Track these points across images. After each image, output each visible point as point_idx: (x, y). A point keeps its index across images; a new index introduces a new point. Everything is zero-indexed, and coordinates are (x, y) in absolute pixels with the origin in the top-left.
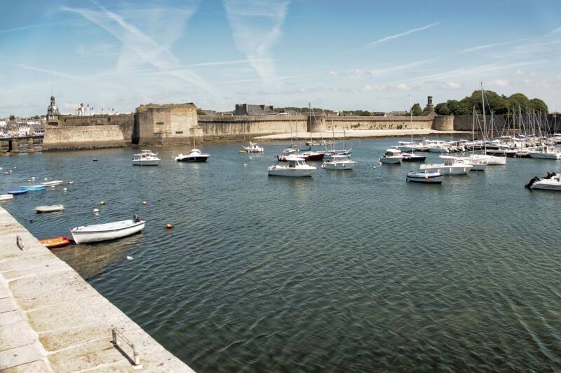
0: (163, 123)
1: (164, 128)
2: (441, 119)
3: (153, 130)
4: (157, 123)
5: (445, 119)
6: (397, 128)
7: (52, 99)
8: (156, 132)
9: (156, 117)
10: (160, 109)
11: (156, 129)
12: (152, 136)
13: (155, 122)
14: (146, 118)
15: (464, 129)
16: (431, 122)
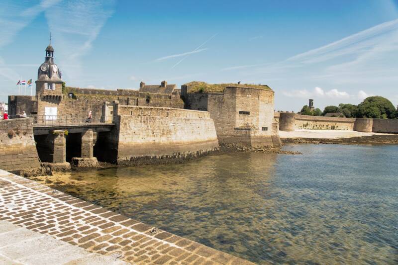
0: (248, 113)
1: (250, 120)
2: (365, 122)
3: (234, 123)
4: (241, 113)
5: (368, 122)
6: (332, 129)
7: (49, 51)
8: (238, 126)
9: (241, 102)
10: (247, 90)
11: (240, 122)
12: (232, 132)
13: (238, 110)
14: (221, 102)
15: (382, 131)
16: (353, 124)
